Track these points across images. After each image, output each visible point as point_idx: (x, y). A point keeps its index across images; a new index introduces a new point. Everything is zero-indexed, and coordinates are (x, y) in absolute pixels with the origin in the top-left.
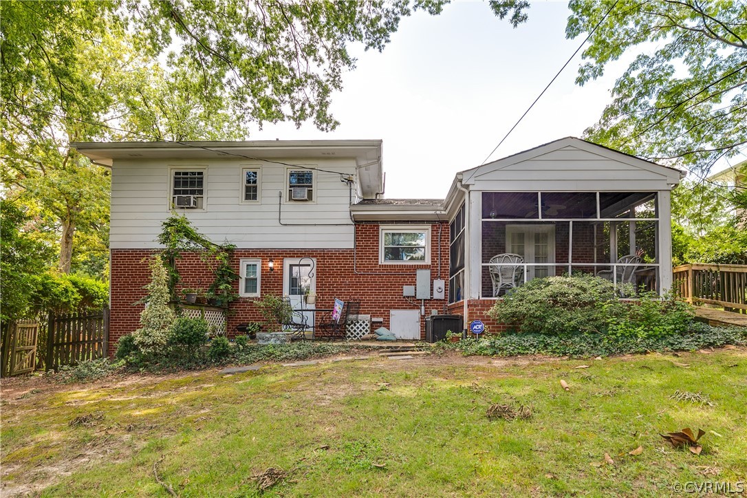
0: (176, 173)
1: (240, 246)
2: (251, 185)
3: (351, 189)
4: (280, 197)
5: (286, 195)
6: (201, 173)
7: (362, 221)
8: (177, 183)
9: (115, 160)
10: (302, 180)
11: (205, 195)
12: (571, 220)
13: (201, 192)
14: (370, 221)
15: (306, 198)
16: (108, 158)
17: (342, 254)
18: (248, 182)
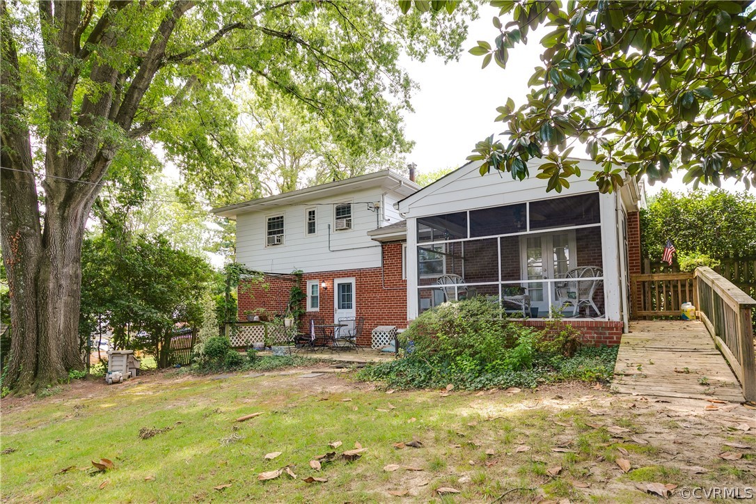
0: (269, 219)
1: (305, 271)
2: (312, 221)
3: (378, 215)
4: (329, 228)
5: (333, 227)
6: (282, 217)
7: (388, 242)
8: (269, 227)
9: (237, 216)
10: (343, 212)
11: (284, 234)
12: (499, 236)
13: (282, 232)
14: (394, 241)
15: (345, 227)
16: (233, 215)
17: (373, 272)
18: (310, 219)
